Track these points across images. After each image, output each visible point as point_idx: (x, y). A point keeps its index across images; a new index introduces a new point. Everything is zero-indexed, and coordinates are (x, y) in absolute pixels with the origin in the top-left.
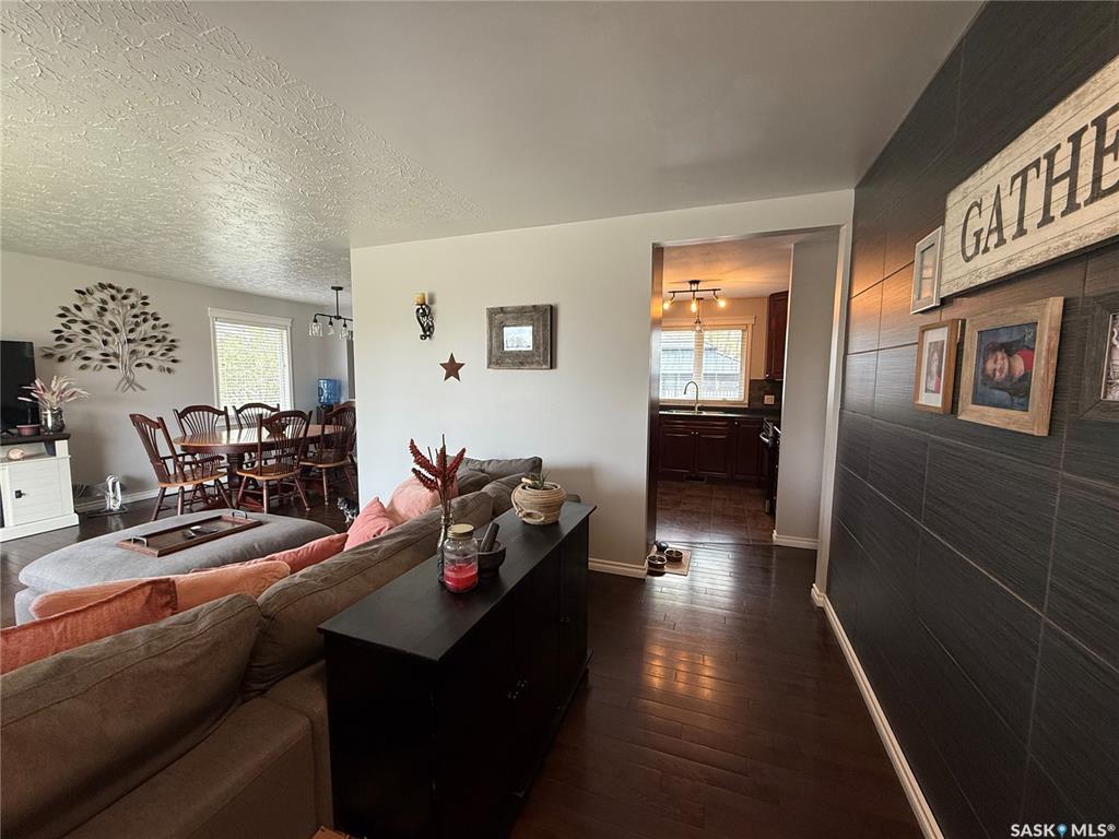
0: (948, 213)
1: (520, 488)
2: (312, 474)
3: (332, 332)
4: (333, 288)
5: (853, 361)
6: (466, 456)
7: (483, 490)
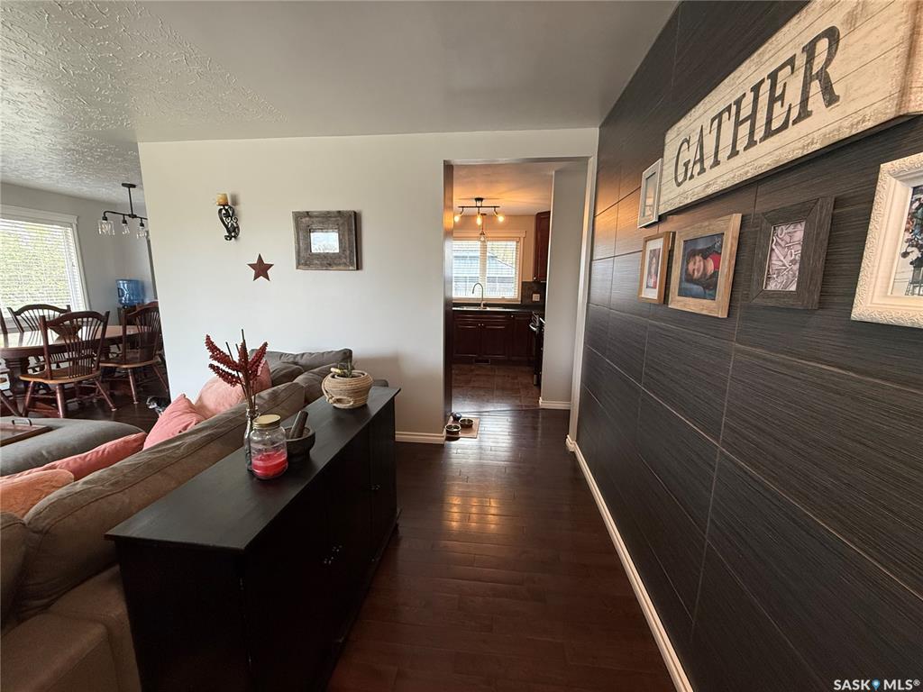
0: (666, 147)
1: (329, 377)
2: (117, 374)
3: (127, 231)
4: (124, 185)
5: (597, 266)
6: (268, 349)
7: (295, 381)
